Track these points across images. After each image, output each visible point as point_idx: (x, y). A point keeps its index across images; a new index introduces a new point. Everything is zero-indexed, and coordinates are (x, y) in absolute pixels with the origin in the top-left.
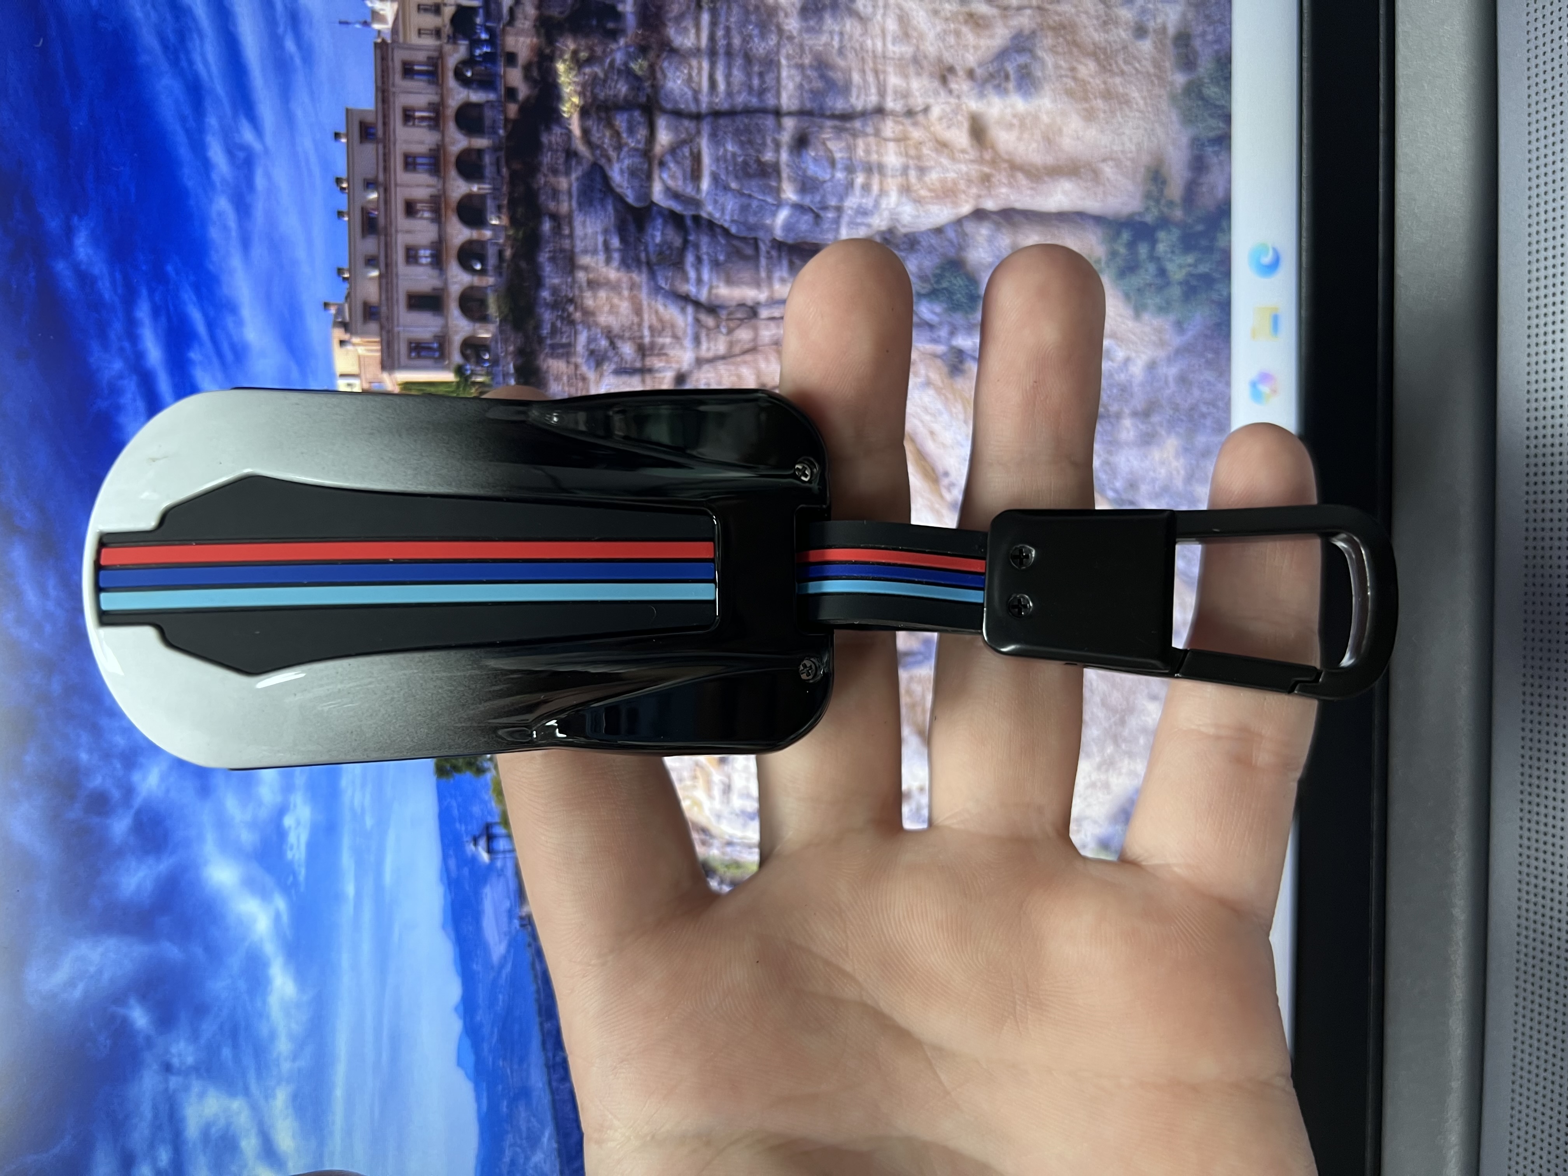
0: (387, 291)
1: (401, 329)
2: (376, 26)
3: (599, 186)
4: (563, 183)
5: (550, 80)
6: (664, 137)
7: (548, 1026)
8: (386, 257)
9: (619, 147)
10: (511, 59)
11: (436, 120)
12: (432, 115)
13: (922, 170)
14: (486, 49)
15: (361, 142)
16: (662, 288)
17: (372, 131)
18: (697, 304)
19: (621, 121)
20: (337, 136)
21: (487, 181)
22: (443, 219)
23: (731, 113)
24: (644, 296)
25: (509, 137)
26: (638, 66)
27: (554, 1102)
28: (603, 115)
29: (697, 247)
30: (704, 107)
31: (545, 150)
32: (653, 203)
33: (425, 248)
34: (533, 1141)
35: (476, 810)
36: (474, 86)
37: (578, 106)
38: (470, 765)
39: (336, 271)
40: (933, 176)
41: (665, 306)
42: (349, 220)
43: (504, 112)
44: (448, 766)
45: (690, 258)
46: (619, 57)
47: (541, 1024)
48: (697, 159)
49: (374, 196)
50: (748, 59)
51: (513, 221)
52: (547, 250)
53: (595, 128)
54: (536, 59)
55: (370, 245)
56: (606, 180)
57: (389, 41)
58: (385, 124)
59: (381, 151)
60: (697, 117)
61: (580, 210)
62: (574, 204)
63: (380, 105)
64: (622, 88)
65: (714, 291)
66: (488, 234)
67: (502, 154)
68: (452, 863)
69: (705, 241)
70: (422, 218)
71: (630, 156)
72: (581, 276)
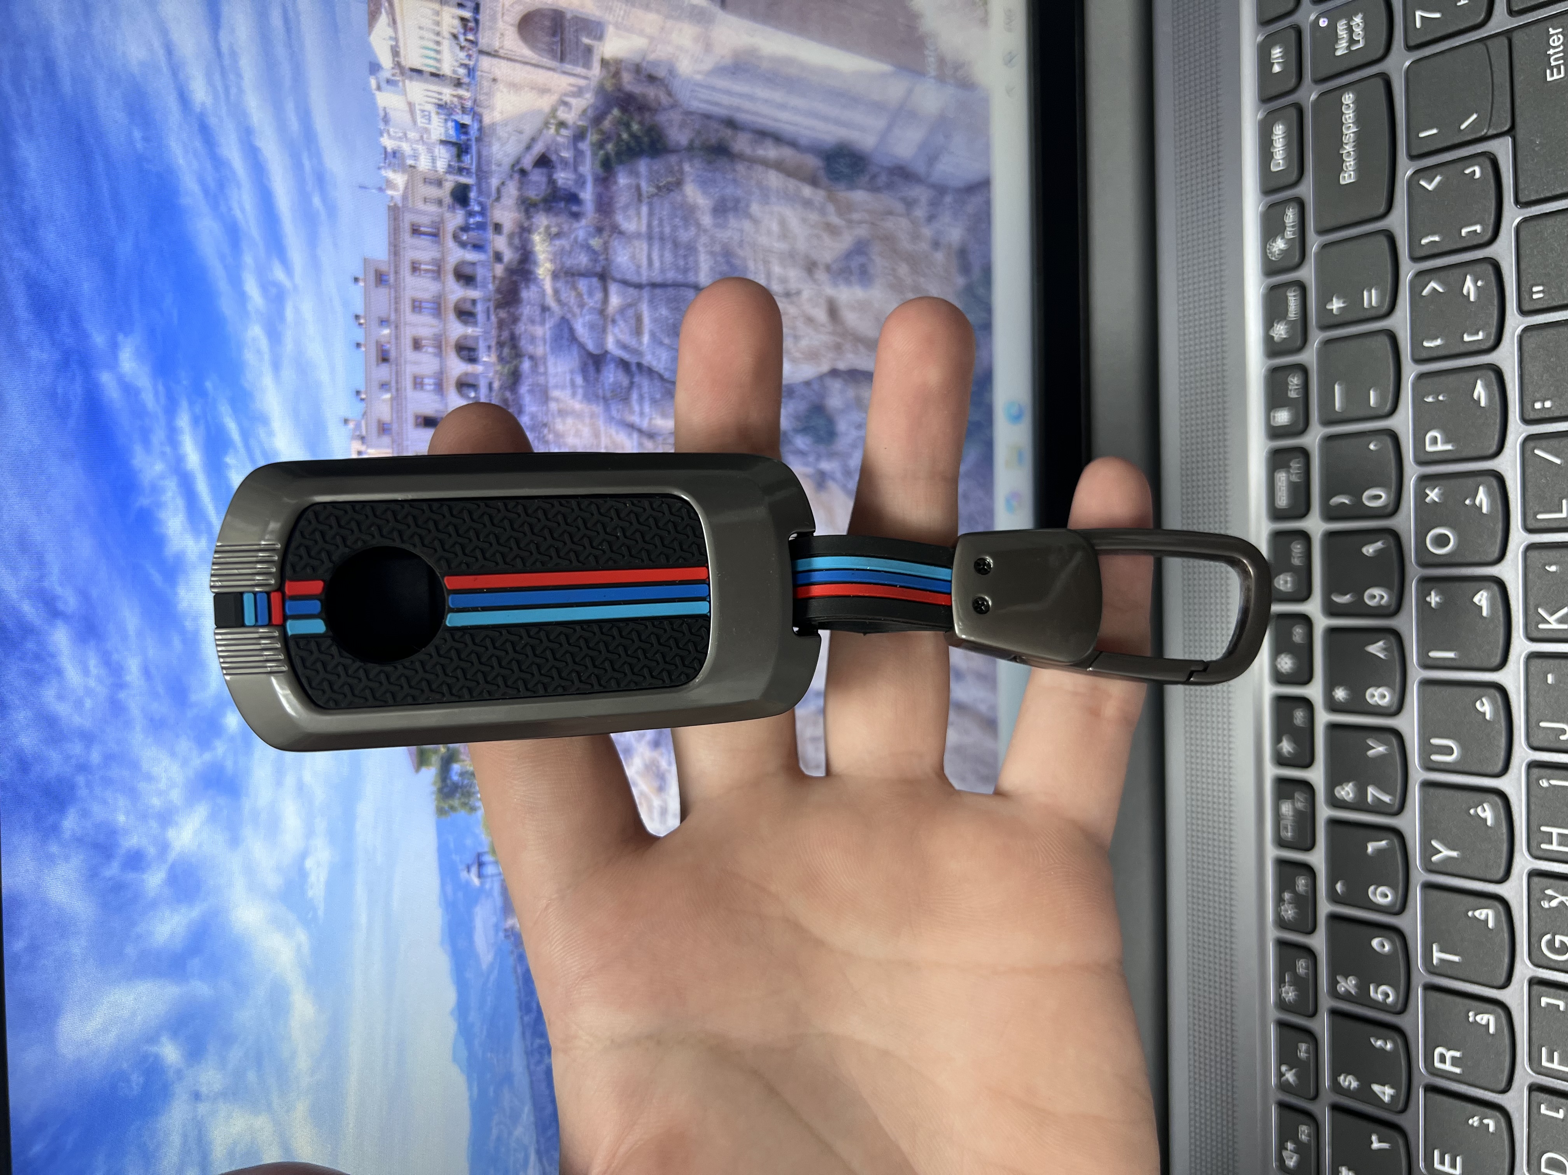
0: (398, 412)
1: (409, 443)
2: (390, 192)
3: (566, 334)
4: (538, 331)
5: (529, 248)
6: (615, 301)
7: (527, 1019)
8: (397, 382)
9: (582, 305)
10: (498, 228)
11: (438, 273)
12: (435, 268)
13: (796, 338)
14: (478, 219)
15: (377, 286)
16: (613, 418)
17: (385, 278)
18: (640, 431)
19: (583, 284)
20: (356, 280)
21: (479, 325)
22: (444, 353)
23: (663, 285)
24: (601, 423)
25: (498, 291)
26: (596, 243)
27: (532, 1083)
28: (570, 279)
29: (640, 387)
30: (644, 279)
31: (525, 303)
32: (606, 352)
33: (429, 377)
34: (515, 1117)
35: (469, 842)
36: (469, 247)
37: (549, 271)
38: (464, 805)
39: (355, 393)
40: (804, 343)
41: (617, 433)
42: (366, 352)
43: (493, 270)
44: (446, 807)
45: (635, 396)
46: (581, 234)
47: (522, 1018)
48: (639, 319)
49: (386, 332)
50: (676, 244)
51: (501, 359)
52: (527, 383)
53: (563, 289)
54: (517, 230)
55: (384, 372)
56: (571, 330)
57: (400, 205)
58: (396, 273)
59: (393, 295)
60: (639, 286)
61: (552, 353)
62: (548, 349)
63: (392, 258)
64: (583, 260)
65: (654, 422)
66: (478, 368)
67: (491, 305)
68: (449, 889)
69: (645, 383)
70: (426, 352)
71: (590, 314)
72: (553, 406)
